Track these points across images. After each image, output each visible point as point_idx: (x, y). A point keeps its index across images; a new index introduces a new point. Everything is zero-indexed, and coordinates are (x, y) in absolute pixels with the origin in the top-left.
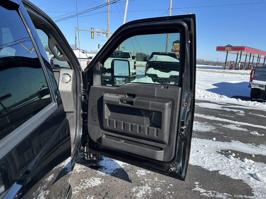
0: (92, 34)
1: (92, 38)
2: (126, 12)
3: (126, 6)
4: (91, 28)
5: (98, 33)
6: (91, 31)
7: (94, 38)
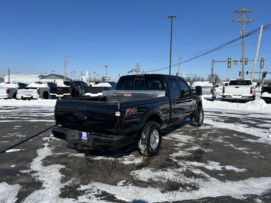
0: (228, 64)
1: (228, 67)
2: (259, 43)
3: (260, 37)
4: (228, 59)
5: (236, 62)
6: (228, 61)
7: (230, 67)
